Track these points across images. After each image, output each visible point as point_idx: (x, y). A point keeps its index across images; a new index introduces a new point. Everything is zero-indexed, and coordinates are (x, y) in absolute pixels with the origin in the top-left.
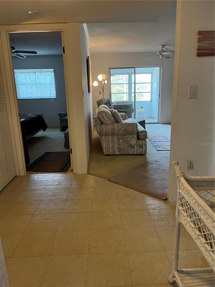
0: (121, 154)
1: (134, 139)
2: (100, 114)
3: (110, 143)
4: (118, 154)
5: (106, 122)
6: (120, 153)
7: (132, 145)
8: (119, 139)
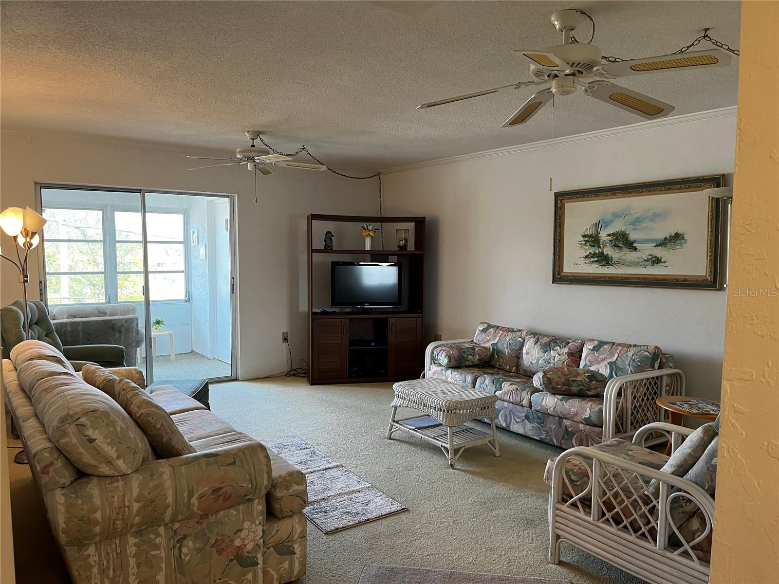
1: (253, 522)
2: (71, 429)
3: (133, 570)
5: (105, 469)
7: (245, 550)
8: (178, 541)
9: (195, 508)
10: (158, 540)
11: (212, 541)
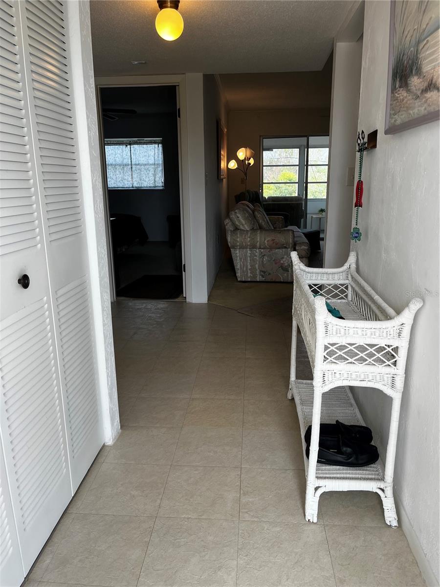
0: (266, 281)
1: (288, 256)
3: (249, 261)
4: (261, 280)
6: (264, 279)
7: (284, 265)
8: (263, 256)
9: (266, 245)
10: (256, 254)
11: (273, 259)
